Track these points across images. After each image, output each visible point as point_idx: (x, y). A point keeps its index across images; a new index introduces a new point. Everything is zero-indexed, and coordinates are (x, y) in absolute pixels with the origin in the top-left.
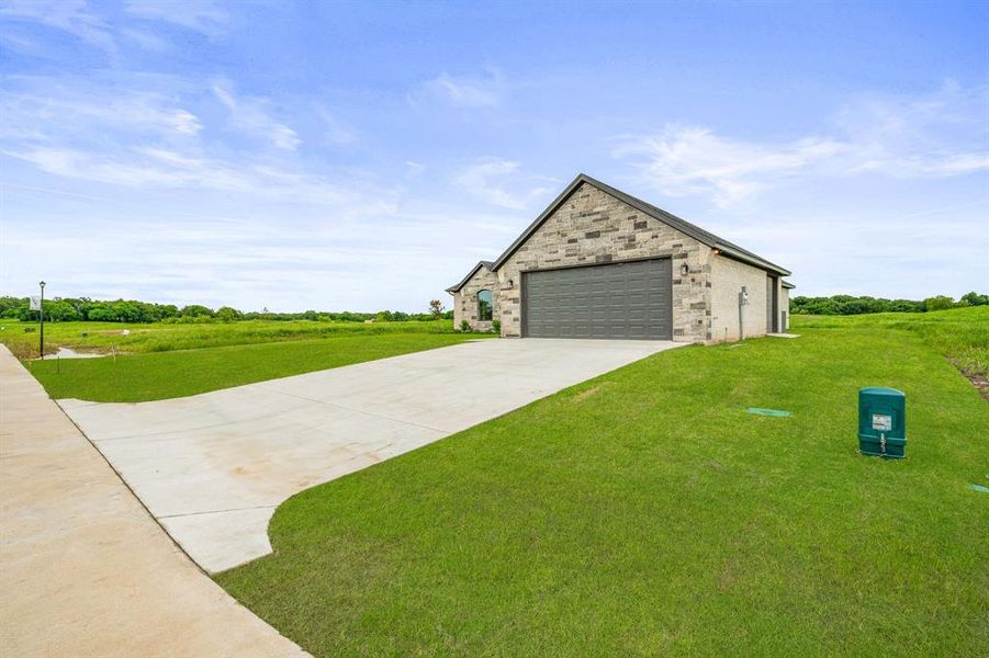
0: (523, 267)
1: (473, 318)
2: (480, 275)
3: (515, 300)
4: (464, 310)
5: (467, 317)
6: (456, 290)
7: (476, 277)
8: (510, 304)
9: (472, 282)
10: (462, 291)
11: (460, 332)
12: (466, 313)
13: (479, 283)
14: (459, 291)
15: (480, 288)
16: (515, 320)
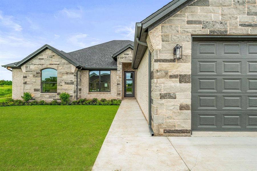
0: (199, 30)
1: (36, 90)
2: (44, 55)
3: (182, 79)
4: (25, 83)
5: (29, 89)
6: (16, 67)
7: (39, 57)
8: (175, 84)
9: (35, 61)
10: (23, 68)
11: (24, 104)
12: (28, 87)
13: (43, 62)
14: (19, 67)
15: (44, 66)
16: (182, 108)
